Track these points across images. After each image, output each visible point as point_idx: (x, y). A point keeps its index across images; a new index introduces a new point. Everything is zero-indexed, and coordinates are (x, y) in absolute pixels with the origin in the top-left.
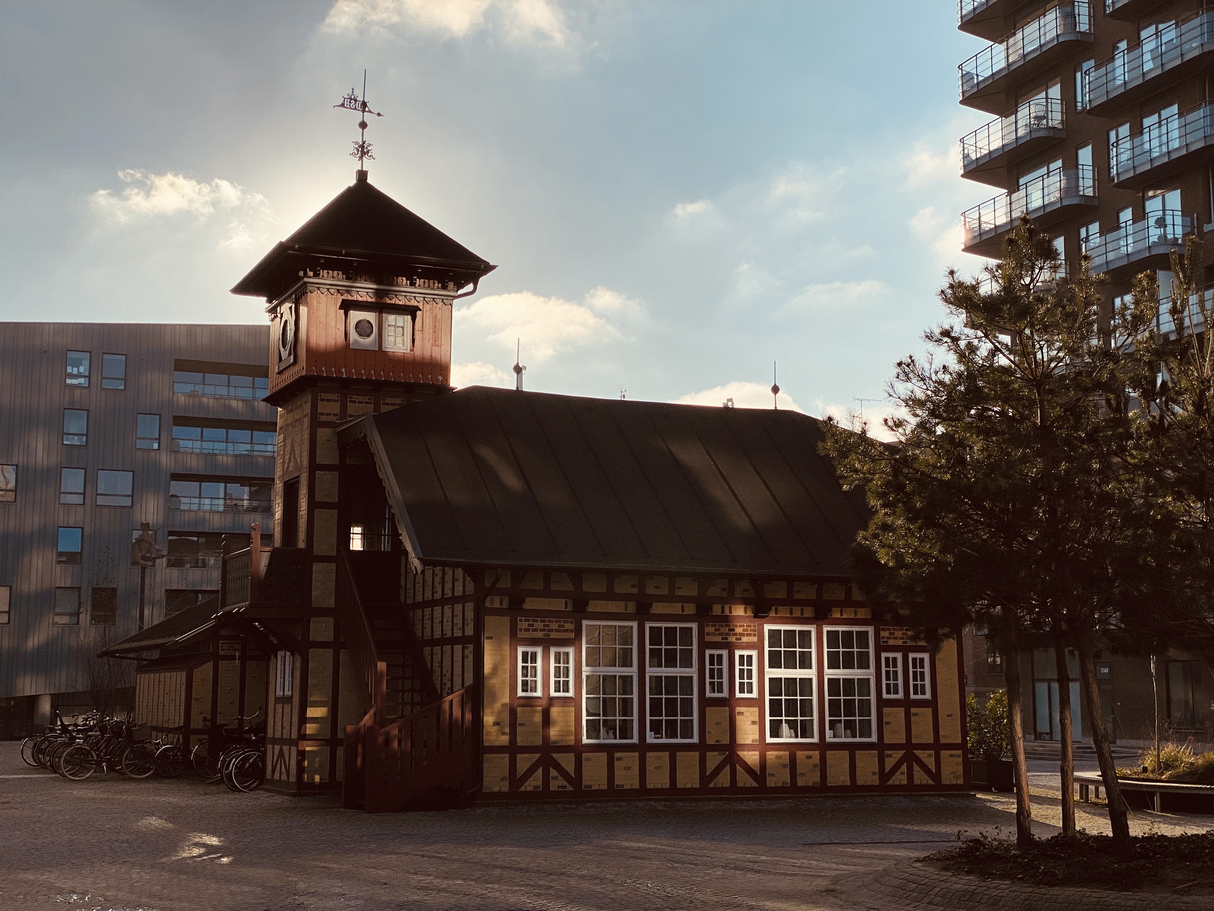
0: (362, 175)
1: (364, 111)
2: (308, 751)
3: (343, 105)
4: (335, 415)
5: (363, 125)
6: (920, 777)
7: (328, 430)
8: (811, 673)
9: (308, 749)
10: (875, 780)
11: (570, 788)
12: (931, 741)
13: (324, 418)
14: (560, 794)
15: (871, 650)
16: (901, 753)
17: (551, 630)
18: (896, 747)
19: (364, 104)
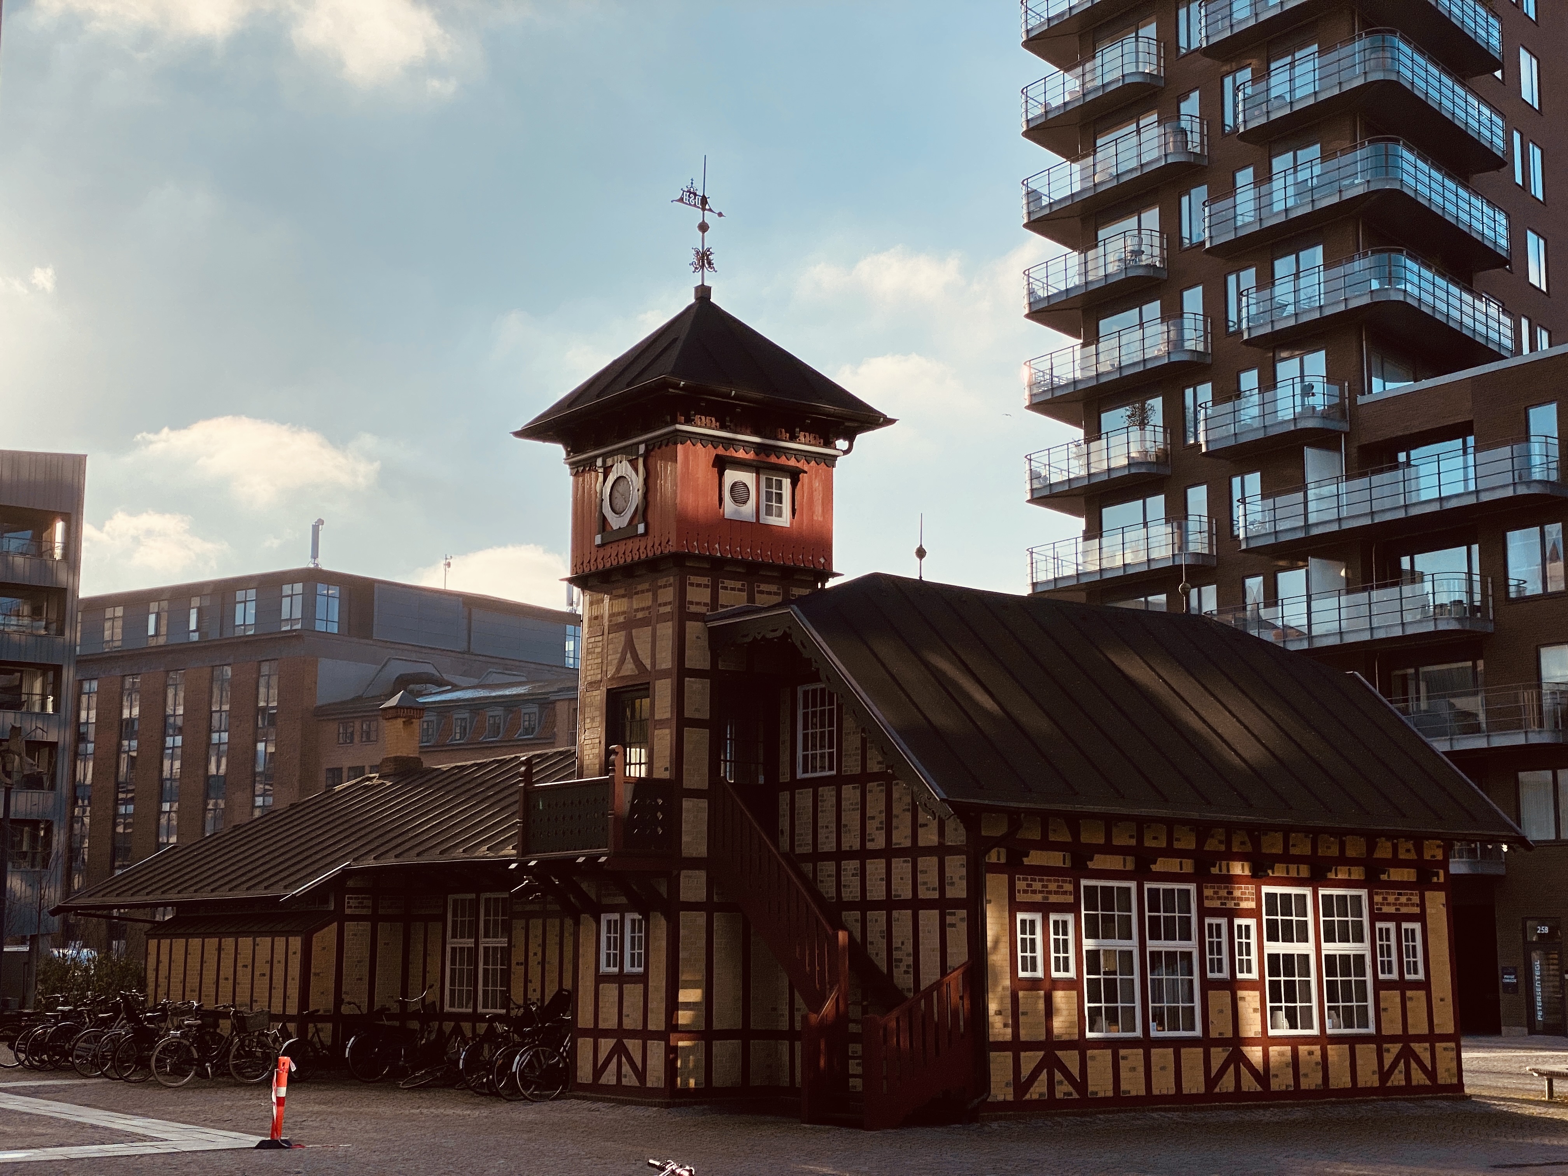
0: (703, 293)
1: (704, 209)
2: (683, 1048)
3: (681, 200)
4: (706, 604)
5: (703, 227)
6: (1419, 1077)
7: (700, 624)
8: (1307, 948)
9: (681, 1044)
10: (1374, 1081)
11: (1076, 1096)
12: (1426, 1031)
13: (693, 609)
14: (1066, 1103)
15: (1366, 920)
16: (1399, 1046)
17: (1050, 892)
18: (1393, 1039)
19: (704, 200)
